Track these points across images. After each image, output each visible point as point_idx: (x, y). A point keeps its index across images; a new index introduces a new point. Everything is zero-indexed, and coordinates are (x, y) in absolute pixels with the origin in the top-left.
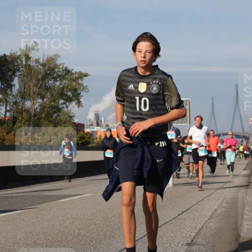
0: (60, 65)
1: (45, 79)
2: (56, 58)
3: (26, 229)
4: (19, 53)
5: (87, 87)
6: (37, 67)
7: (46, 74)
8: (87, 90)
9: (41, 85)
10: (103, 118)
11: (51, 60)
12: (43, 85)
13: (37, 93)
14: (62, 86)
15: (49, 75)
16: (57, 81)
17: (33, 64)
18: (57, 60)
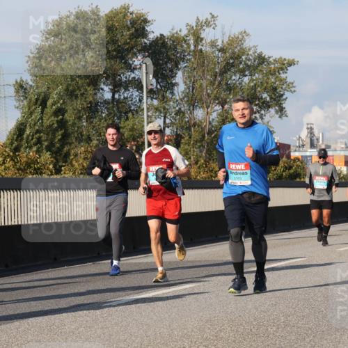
0: (249, 50)
1: (226, 72)
2: (243, 37)
3: (201, 314)
4: (184, 32)
5: (293, 84)
6: (213, 53)
7: (228, 63)
8: (293, 89)
9: (220, 83)
10: (321, 135)
11: (236, 41)
12: (223, 83)
13: (212, 96)
14: (252, 84)
15: (233, 65)
16: (246, 76)
17: (206, 48)
18: (245, 41)
